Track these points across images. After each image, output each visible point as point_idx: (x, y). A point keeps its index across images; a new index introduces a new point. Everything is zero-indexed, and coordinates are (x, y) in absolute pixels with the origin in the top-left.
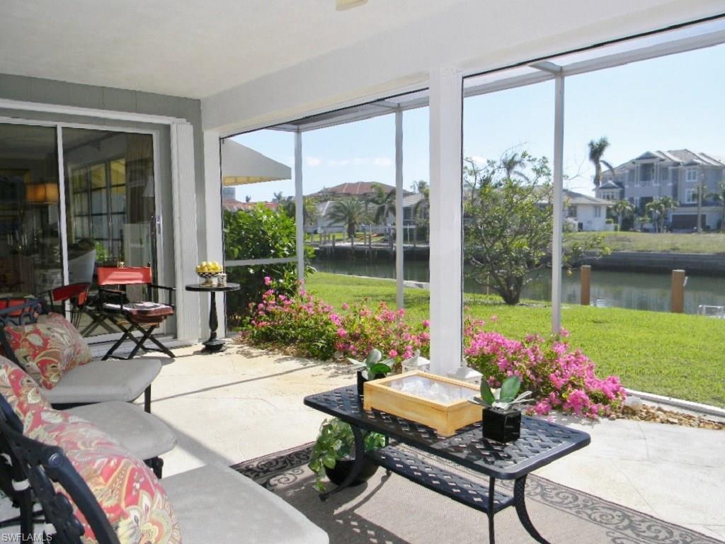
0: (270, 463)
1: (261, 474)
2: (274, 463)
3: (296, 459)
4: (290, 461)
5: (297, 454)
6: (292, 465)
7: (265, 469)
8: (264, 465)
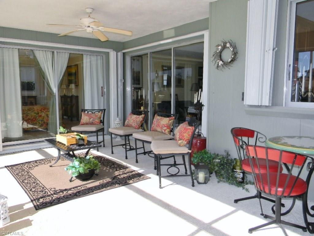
0: (110, 186)
1: (115, 182)
2: (109, 186)
3: (100, 187)
4: (103, 186)
5: (99, 189)
6: (103, 185)
7: (113, 184)
8: (113, 185)
